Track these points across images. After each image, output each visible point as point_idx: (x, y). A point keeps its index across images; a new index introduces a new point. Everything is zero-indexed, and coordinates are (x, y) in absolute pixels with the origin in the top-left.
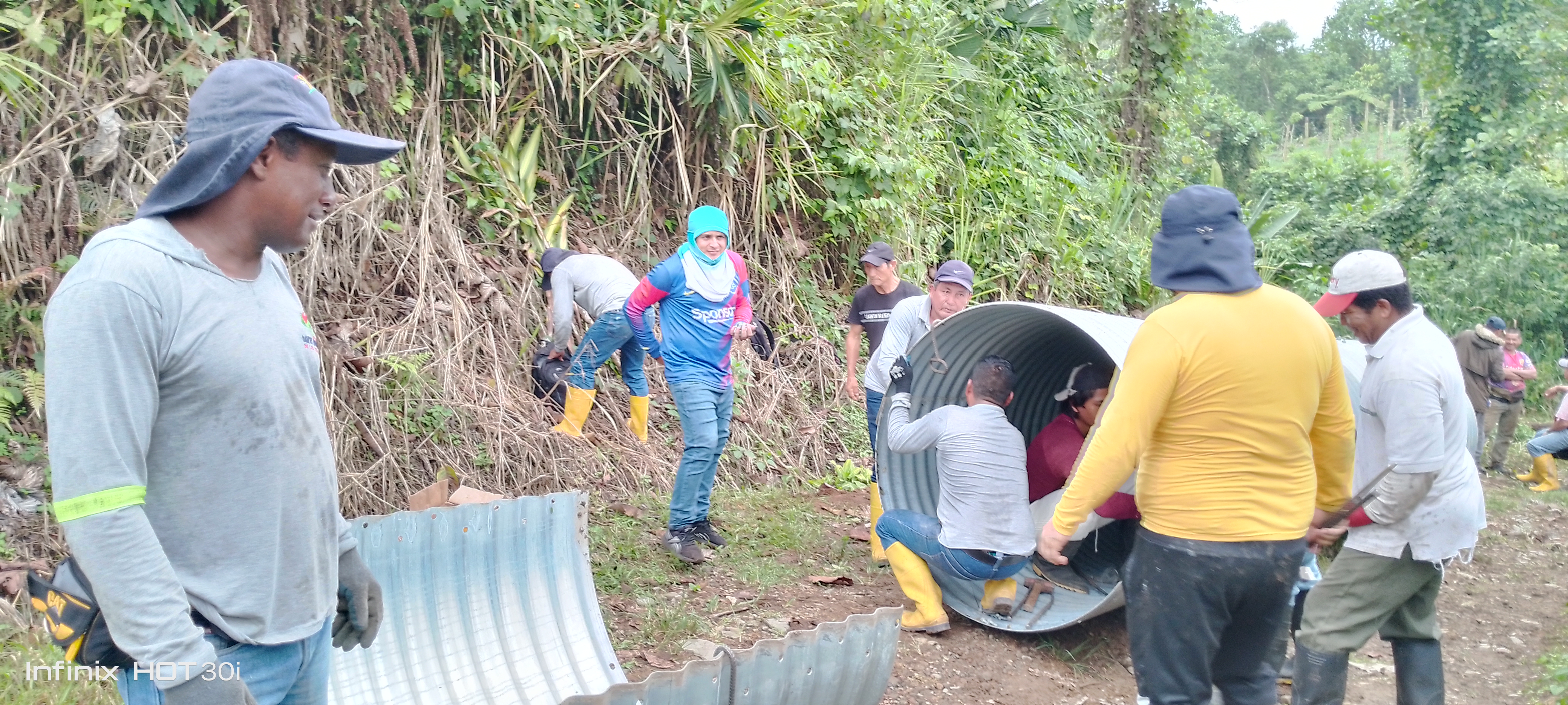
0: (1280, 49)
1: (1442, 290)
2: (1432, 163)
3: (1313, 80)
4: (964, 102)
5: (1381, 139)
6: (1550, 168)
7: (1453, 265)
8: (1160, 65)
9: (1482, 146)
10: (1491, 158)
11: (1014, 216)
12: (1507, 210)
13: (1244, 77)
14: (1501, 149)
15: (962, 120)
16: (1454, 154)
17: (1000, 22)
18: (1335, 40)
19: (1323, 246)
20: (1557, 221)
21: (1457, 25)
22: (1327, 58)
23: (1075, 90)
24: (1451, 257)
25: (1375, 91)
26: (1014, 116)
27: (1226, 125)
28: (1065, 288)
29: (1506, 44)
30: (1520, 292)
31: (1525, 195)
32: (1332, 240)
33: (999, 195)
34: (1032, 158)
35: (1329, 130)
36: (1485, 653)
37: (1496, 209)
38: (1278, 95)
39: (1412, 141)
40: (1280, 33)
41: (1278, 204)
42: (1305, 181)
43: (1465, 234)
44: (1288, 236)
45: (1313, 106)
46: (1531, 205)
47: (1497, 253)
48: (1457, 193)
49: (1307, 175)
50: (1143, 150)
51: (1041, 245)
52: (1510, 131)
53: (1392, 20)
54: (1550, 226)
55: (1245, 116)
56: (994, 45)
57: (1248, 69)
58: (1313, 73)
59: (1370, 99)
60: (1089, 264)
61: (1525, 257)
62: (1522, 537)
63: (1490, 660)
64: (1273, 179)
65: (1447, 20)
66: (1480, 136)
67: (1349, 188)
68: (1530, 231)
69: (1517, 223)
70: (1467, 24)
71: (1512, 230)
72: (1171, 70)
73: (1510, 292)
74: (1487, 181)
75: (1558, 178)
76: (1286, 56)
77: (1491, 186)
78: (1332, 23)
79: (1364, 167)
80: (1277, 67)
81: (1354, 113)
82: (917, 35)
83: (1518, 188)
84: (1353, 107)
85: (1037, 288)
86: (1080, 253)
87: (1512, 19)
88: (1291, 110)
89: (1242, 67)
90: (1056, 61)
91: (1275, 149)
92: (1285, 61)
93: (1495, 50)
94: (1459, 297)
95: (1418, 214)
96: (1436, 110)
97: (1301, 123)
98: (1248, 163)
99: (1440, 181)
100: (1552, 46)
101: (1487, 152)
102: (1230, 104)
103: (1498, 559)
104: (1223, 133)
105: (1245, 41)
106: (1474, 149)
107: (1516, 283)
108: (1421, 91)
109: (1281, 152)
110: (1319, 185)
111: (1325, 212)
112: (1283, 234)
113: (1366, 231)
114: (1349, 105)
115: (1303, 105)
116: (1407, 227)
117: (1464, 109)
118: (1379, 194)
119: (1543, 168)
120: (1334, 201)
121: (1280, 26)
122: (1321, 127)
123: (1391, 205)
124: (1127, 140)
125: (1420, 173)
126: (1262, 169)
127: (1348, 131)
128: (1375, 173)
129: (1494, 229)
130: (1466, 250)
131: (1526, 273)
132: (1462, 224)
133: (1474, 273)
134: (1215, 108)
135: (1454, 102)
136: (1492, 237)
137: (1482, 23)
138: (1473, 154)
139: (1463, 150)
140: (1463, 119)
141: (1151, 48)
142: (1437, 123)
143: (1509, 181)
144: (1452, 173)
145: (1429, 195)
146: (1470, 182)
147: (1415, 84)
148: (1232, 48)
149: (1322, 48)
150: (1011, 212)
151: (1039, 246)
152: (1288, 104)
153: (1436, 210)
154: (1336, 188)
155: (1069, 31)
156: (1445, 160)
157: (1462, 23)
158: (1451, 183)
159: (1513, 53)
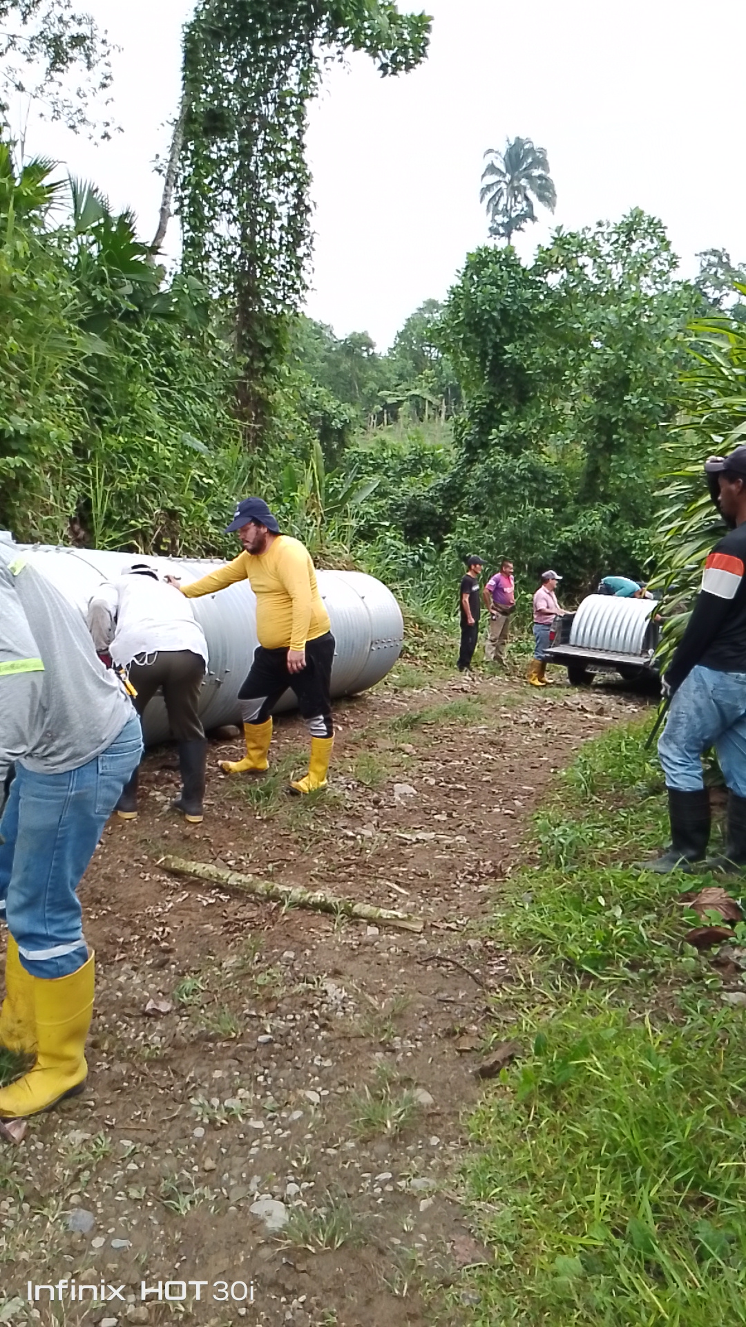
0: (365, 354)
1: (478, 543)
2: (470, 447)
3: (389, 380)
4: (97, 375)
5: (437, 428)
6: (548, 453)
7: (486, 524)
8: (267, 355)
9: (502, 434)
10: (509, 444)
11: (147, 480)
12: (520, 483)
13: (339, 374)
14: (515, 437)
15: (96, 391)
16: (484, 440)
17: (127, 305)
18: (404, 348)
19: (397, 510)
20: (552, 492)
21: (484, 341)
22: (399, 364)
23: (198, 372)
24: (483, 518)
25: (432, 391)
26: (143, 389)
27: (326, 412)
28: (194, 542)
29: (517, 357)
30: (529, 544)
31: (530, 472)
32: (403, 505)
33: (134, 460)
34: (161, 428)
35: (401, 420)
36: (497, 816)
37: (512, 481)
38: (364, 391)
39: (456, 429)
40: (364, 340)
41: (366, 477)
42: (384, 459)
43: (493, 500)
44: (372, 502)
45: (390, 401)
46: (535, 479)
47: (514, 515)
48: (486, 470)
49: (385, 455)
50: (257, 426)
51: (172, 504)
52: (521, 424)
53: (440, 334)
54: (548, 495)
55: (339, 406)
56: (122, 325)
57: (342, 369)
58: (388, 375)
59: (429, 397)
60: (213, 521)
61: (532, 518)
62: (527, 724)
63: (498, 821)
64: (362, 457)
65: (478, 336)
66: (501, 427)
67: (414, 465)
68: (535, 499)
69: (527, 493)
70: (491, 340)
71: (523, 497)
72: (276, 361)
73: (523, 544)
74: (507, 461)
75: (553, 460)
76: (369, 360)
77: (508, 464)
78: (401, 335)
79: (425, 449)
80: (362, 368)
81: (417, 407)
82: (45, 307)
83: (526, 466)
84: (417, 402)
85: (169, 541)
86: (205, 511)
87: (521, 338)
88: (374, 403)
89: (337, 366)
90: (180, 345)
91: (363, 433)
92: (368, 364)
93: (509, 362)
94: (489, 548)
95: (461, 485)
96: (471, 406)
97: (382, 413)
98: (343, 444)
99: (476, 460)
100: (547, 360)
101: (506, 438)
102: (327, 395)
103: (510, 743)
104: (324, 418)
105: (339, 345)
106: (498, 437)
107: (527, 537)
108: (464, 392)
109: (368, 436)
110: (392, 462)
111: (398, 483)
112: (368, 500)
113: (426, 498)
114: (414, 402)
115: (383, 400)
116: (454, 495)
117: (490, 405)
118: (436, 471)
119: (544, 453)
120: (405, 475)
121: (364, 335)
122: (395, 417)
123: (443, 479)
124: (244, 417)
125: (462, 454)
126: (353, 449)
127: (414, 421)
128: (432, 454)
129: (511, 498)
130: (493, 512)
131: (533, 530)
132: (491, 493)
133: (499, 530)
134: (317, 398)
135: (484, 400)
136: (508, 503)
137: (501, 339)
138: (496, 441)
139: (491, 437)
140: (490, 413)
141: (259, 341)
142: (472, 417)
143: (521, 461)
144: (483, 455)
145: (469, 471)
146: (495, 460)
147: (459, 386)
148: (329, 350)
149: (394, 356)
150: (144, 475)
151: (170, 504)
152: (372, 398)
153: (473, 482)
154: (405, 466)
155: (190, 320)
156: (478, 445)
157: (488, 338)
158: (483, 462)
159: (522, 365)
